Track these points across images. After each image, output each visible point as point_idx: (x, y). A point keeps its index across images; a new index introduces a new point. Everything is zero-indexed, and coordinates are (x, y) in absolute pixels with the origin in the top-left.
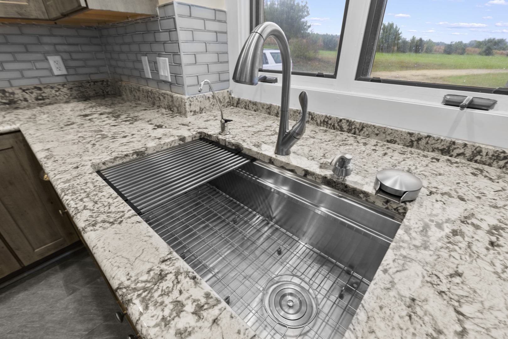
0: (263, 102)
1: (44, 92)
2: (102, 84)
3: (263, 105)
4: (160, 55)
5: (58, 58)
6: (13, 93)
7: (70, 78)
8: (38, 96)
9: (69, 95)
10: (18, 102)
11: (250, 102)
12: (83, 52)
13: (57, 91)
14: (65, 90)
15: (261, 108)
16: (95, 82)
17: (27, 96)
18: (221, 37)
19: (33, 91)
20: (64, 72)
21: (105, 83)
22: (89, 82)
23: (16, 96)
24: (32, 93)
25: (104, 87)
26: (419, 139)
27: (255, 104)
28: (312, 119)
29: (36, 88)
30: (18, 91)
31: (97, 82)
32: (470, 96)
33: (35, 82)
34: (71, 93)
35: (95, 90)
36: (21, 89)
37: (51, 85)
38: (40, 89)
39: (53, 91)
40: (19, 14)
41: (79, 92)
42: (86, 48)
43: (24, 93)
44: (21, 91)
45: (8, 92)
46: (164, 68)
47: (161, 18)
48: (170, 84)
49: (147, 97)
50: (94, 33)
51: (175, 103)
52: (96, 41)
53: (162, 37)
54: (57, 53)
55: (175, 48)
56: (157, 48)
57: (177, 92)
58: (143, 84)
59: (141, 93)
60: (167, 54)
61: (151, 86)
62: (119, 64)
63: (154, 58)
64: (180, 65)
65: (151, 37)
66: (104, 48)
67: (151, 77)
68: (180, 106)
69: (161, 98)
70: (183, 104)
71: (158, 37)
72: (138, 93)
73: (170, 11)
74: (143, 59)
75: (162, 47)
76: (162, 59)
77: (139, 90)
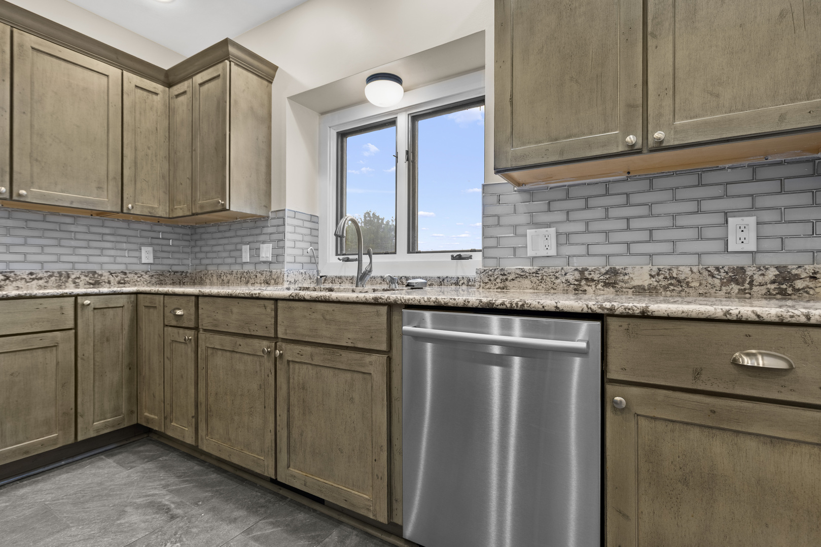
0: (347, 275)
1: (127, 277)
2: (181, 275)
4: (264, 242)
5: (150, 249)
6: (101, 275)
7: (154, 267)
8: (121, 280)
9: (148, 282)
10: (102, 284)
12: (172, 246)
13: (139, 277)
14: (146, 277)
16: (175, 272)
17: (112, 279)
18: (314, 233)
19: (119, 275)
20: (151, 261)
21: (184, 274)
22: (170, 272)
23: (103, 278)
24: (117, 277)
25: (182, 277)
28: (383, 280)
29: (122, 272)
30: (106, 274)
31: (177, 272)
32: (464, 254)
33: (122, 268)
34: (151, 280)
35: (173, 280)
36: (109, 272)
37: (136, 271)
38: (125, 274)
39: (136, 277)
40: (150, 213)
41: (158, 280)
42: (176, 243)
43: (111, 276)
44: (109, 273)
45: (98, 274)
46: (266, 252)
47: (272, 219)
48: (270, 263)
49: (241, 277)
50: (188, 231)
51: (273, 277)
52: (188, 238)
53: (270, 230)
54: (150, 245)
55: (280, 236)
56: (262, 238)
57: (275, 269)
58: (236, 268)
59: (234, 276)
60: (271, 241)
61: (247, 268)
62: (209, 255)
63: (255, 245)
64: (283, 247)
65: (257, 231)
66: (193, 243)
67: (249, 261)
68: (278, 277)
69: (259, 275)
70: (282, 275)
71: (266, 230)
72: (229, 277)
73: (281, 214)
74: (244, 247)
75: (267, 237)
76: (265, 245)
77: (232, 273)
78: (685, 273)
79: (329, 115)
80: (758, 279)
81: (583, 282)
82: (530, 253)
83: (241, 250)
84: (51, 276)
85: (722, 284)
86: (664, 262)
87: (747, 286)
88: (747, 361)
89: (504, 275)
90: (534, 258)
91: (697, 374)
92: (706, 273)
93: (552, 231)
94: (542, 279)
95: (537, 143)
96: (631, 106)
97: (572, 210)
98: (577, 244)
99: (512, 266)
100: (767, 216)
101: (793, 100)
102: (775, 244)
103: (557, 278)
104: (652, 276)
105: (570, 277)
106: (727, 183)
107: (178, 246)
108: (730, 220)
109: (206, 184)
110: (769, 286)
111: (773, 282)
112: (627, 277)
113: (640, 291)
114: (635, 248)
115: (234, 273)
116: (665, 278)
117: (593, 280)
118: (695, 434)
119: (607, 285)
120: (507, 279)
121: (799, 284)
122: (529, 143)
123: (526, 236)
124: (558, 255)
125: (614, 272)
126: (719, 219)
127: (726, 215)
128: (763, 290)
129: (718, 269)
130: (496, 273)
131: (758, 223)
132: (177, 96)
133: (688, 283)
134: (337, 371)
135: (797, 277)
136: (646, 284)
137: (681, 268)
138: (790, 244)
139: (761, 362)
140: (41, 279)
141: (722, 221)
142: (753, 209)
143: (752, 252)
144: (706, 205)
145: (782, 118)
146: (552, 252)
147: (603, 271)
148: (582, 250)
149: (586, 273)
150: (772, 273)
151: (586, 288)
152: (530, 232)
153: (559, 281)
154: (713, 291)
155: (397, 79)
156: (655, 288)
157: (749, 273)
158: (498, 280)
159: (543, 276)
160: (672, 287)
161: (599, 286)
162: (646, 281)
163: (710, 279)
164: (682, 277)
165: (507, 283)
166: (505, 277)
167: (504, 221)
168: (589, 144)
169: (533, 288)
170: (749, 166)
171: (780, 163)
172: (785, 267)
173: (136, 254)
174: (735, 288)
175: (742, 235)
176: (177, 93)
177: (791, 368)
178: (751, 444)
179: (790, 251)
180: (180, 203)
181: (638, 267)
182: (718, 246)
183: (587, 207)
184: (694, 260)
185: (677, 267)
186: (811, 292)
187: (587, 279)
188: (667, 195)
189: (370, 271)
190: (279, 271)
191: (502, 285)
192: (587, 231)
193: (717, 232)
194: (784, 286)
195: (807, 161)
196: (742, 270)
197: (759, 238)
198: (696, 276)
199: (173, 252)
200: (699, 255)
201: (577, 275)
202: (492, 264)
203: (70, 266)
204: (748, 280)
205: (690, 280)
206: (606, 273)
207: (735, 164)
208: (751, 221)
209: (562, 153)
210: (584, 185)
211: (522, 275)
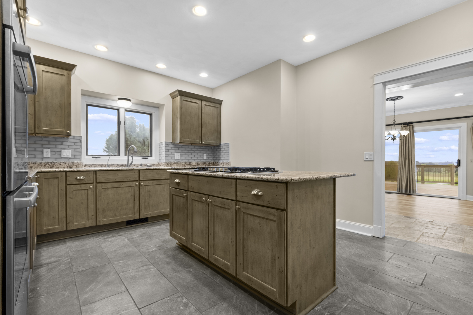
3: (99, 165)
4: (64, 149)
11: (92, 164)
15: (98, 166)
27: (95, 165)
32: (146, 157)
46: (67, 153)
47: (71, 139)
48: (69, 158)
49: (45, 165)
51: (75, 164)
53: (68, 144)
55: (77, 147)
56: (62, 147)
57: (76, 161)
58: (39, 160)
59: (37, 164)
60: (70, 149)
61: (50, 161)
63: (58, 150)
64: (81, 152)
65: (58, 143)
67: (50, 157)
68: (79, 165)
69: (62, 164)
70: (82, 164)
71: (64, 143)
72: (32, 165)
73: (78, 138)
74: (45, 150)
75: (67, 147)
76: (66, 150)
77: (35, 163)
78: (199, 163)
80: (207, 164)
83: (42, 151)
85: (203, 164)
86: (196, 161)
89: (170, 163)
90: (176, 159)
93: (179, 154)
96: (200, 137)
97: (183, 150)
98: (184, 157)
99: (172, 161)
102: (208, 159)
103: (181, 164)
104: (195, 163)
105: (183, 164)
106: (203, 149)
108: (204, 154)
109: (51, 122)
114: (193, 158)
119: (189, 165)
121: (210, 164)
122: (186, 138)
123: (174, 154)
124: (180, 159)
125: (190, 163)
127: (203, 153)
129: (203, 162)
135: (210, 163)
142: (206, 153)
143: (206, 160)
144: (201, 152)
146: (179, 158)
147: (188, 162)
150: (208, 162)
152: (175, 154)
155: (130, 100)
158: (169, 165)
159: (178, 163)
160: (198, 165)
165: (171, 165)
167: (169, 151)
168: (195, 141)
169: (176, 166)
170: (205, 146)
171: (208, 147)
175: (205, 157)
182: (202, 158)
183: (185, 150)
187: (186, 164)
188: (196, 149)
190: (79, 162)
192: (185, 154)
193: (202, 156)
196: (205, 162)
197: (207, 157)
200: (201, 160)
201: (184, 163)
202: (167, 161)
208: (206, 155)
209: (191, 142)
210: (185, 145)
211: (174, 163)
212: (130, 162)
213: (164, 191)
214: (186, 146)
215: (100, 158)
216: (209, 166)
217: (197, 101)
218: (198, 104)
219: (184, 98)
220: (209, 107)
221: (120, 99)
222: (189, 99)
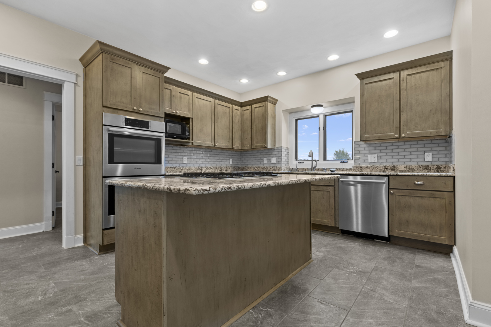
0: (301, 168)
3: (301, 169)
4: (273, 157)
7: (232, 165)
9: (232, 170)
10: (222, 171)
12: (236, 158)
13: (229, 168)
14: (231, 168)
18: (288, 153)
19: (226, 168)
20: (232, 163)
25: (239, 168)
26: (338, 169)
30: (223, 167)
31: (237, 167)
32: (345, 161)
35: (236, 169)
41: (234, 169)
42: (237, 157)
46: (274, 160)
47: (276, 149)
48: (276, 164)
50: (239, 153)
52: (239, 155)
53: (275, 153)
54: (231, 158)
55: (280, 155)
56: (272, 156)
57: (278, 166)
58: (261, 166)
60: (276, 157)
61: (265, 166)
62: (249, 161)
63: (270, 158)
64: (281, 159)
65: (270, 153)
66: (241, 157)
67: (266, 163)
69: (271, 168)
71: (273, 153)
72: (258, 168)
73: (280, 148)
74: (264, 159)
75: (274, 155)
76: (273, 158)
77: (260, 167)
79: (293, 114)
80: (432, 168)
81: (385, 169)
82: (369, 161)
83: (263, 159)
84: (213, 168)
85: (423, 170)
86: (408, 164)
87: (429, 170)
88: (417, 183)
89: (361, 167)
90: (370, 163)
91: (407, 186)
92: (419, 167)
93: (376, 155)
94: (373, 169)
95: (372, 134)
96: (397, 128)
97: (382, 150)
98: (384, 159)
99: (363, 165)
100: (435, 153)
101: (433, 130)
102: (437, 160)
103: (378, 168)
104: (405, 168)
105: (381, 168)
106: (425, 144)
107: (237, 158)
108: (425, 153)
109: (258, 139)
110: (435, 170)
111: (436, 169)
112: (398, 168)
113: (401, 171)
114: (400, 160)
115: (261, 167)
116: (408, 168)
117: (388, 169)
118: (407, 198)
119: (392, 170)
120: (362, 169)
121: (442, 169)
122: (370, 134)
123: (368, 156)
124: (378, 162)
125: (394, 167)
126: (422, 153)
127: (424, 152)
128: (433, 171)
129: (422, 166)
130: (359, 167)
131: (432, 154)
132: (245, 110)
133: (414, 169)
134: (318, 191)
136: (403, 170)
137: (412, 166)
138: (440, 160)
139: (419, 183)
140: (211, 169)
141: (423, 153)
142: (431, 151)
143: (431, 162)
144: (419, 149)
145: (431, 133)
146: (376, 161)
147: (391, 166)
148: (385, 161)
149: (386, 167)
150: (435, 167)
151: (386, 171)
152: (369, 156)
153: (378, 169)
154: (421, 171)
155: (321, 106)
156: (405, 171)
157: (430, 167)
158: (359, 169)
159: (373, 168)
160: (410, 171)
161: (390, 170)
162: (403, 169)
163: (420, 168)
164: (413, 168)
165: (362, 170)
166: (361, 168)
167: (361, 152)
168: (386, 136)
169: (370, 171)
170: (430, 140)
171: (437, 140)
172: (438, 165)
173: (228, 161)
174: (426, 170)
175: (428, 157)
176: (245, 109)
177: (424, 184)
178: (417, 198)
179: (440, 161)
180: (246, 145)
181: (401, 165)
182: (422, 160)
183: (386, 149)
184: (416, 163)
185: (411, 165)
186: (445, 171)
187: (386, 169)
188: (409, 146)
189: (316, 166)
190: (280, 167)
191: (361, 170)
192: (386, 155)
193: (422, 156)
194: (438, 170)
195: (444, 139)
196: (428, 166)
197: (432, 158)
198: (416, 168)
199: (236, 160)
200: (418, 162)
201: (384, 167)
202: (357, 165)
203: (215, 165)
204: (430, 169)
205: (415, 169)
206: (392, 167)
207: (427, 139)
208: (430, 154)
209: (379, 137)
210: (386, 143)
211: (367, 168)
212: (314, 166)
213: (323, 198)
214: (389, 143)
215: (304, 163)
216: (438, 172)
217: (391, 75)
218: (392, 80)
219: (366, 81)
220: (417, 75)
221: (313, 106)
222: (376, 79)
